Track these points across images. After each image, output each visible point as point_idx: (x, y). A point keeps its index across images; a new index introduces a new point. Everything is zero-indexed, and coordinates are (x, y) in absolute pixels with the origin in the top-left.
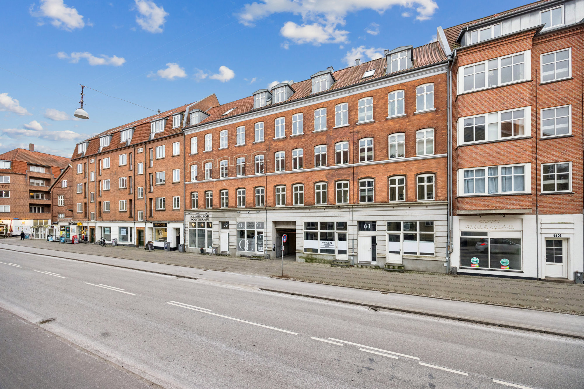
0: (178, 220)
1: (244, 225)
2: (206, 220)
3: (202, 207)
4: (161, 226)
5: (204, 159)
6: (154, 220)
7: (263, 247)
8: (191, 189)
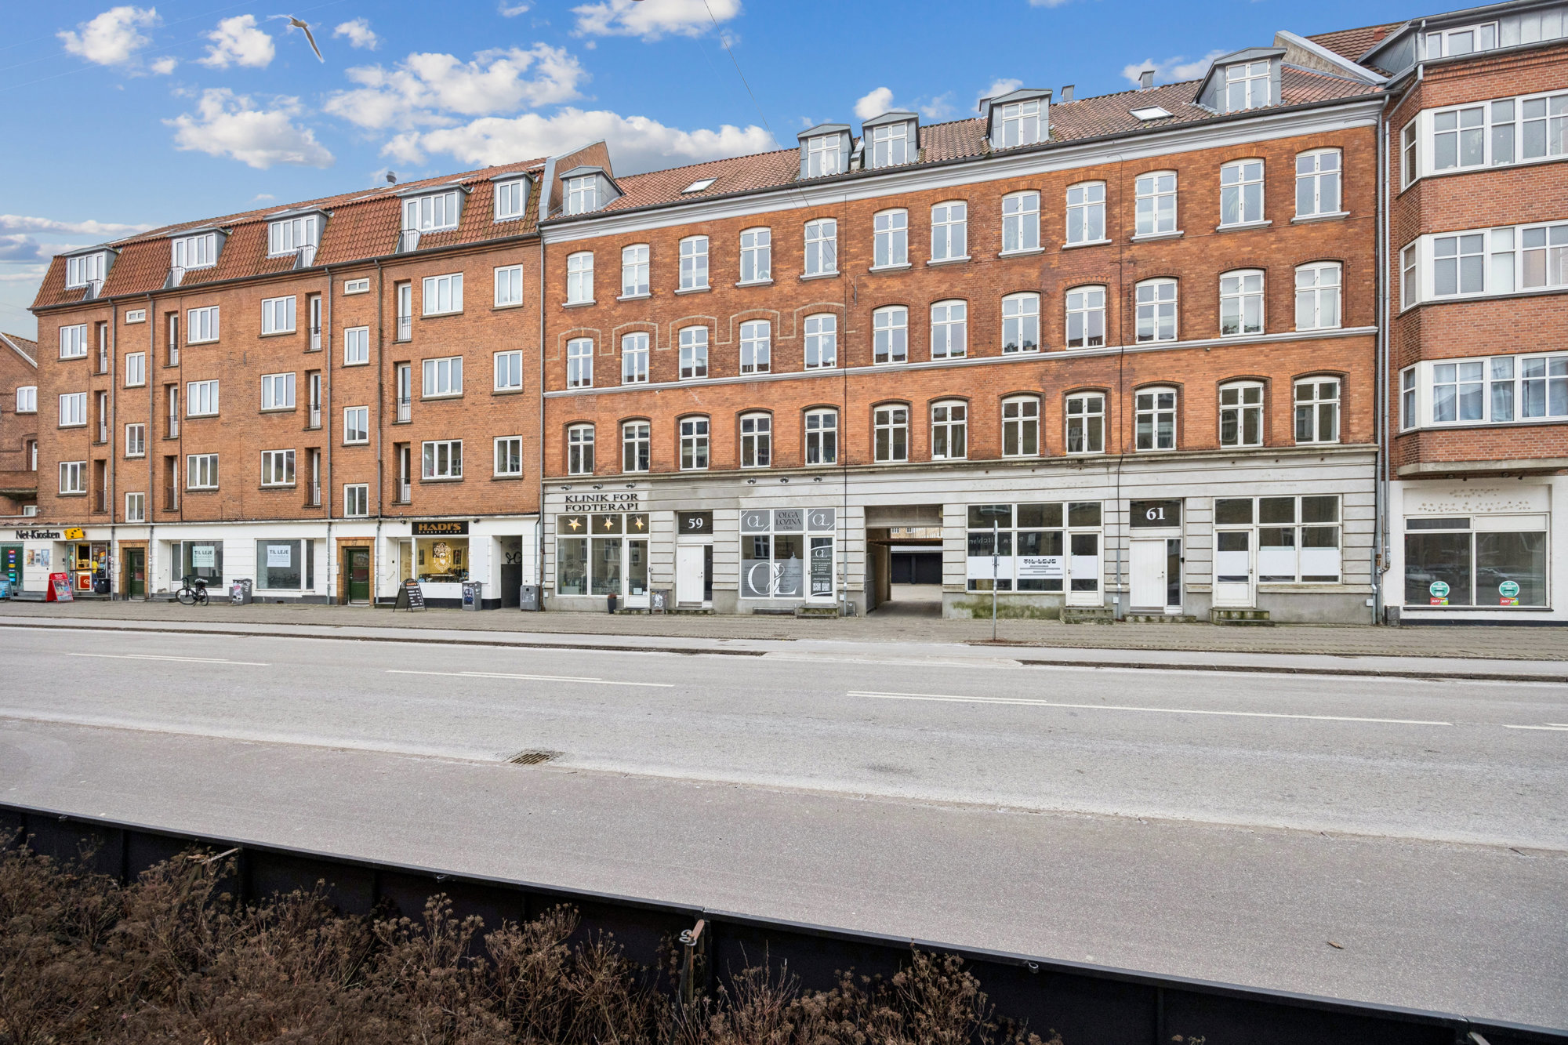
0: (516, 511)
1: (765, 520)
2: (626, 507)
3: (608, 468)
4: (443, 532)
5: (619, 320)
6: (414, 514)
7: (830, 582)
8: (569, 412)
